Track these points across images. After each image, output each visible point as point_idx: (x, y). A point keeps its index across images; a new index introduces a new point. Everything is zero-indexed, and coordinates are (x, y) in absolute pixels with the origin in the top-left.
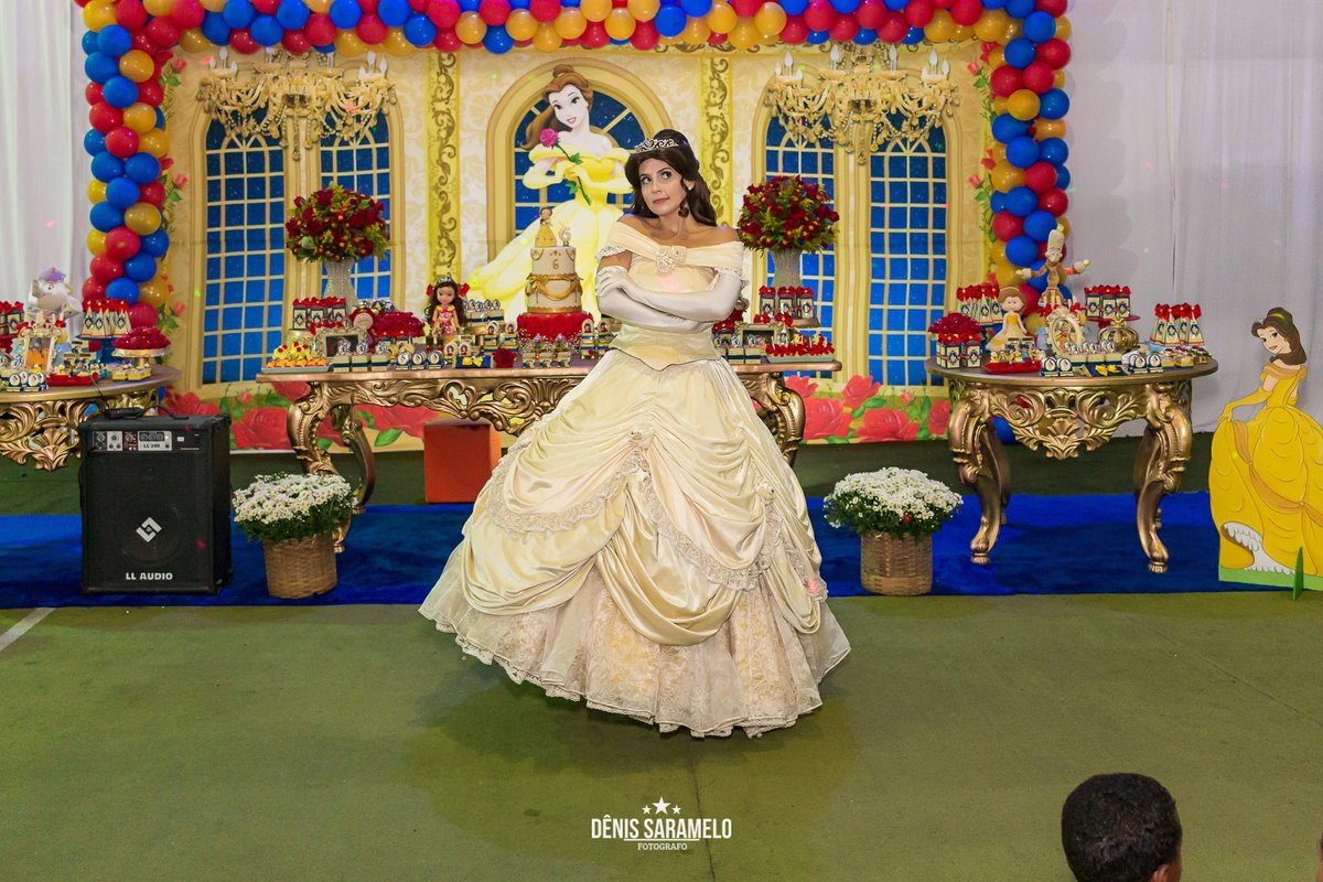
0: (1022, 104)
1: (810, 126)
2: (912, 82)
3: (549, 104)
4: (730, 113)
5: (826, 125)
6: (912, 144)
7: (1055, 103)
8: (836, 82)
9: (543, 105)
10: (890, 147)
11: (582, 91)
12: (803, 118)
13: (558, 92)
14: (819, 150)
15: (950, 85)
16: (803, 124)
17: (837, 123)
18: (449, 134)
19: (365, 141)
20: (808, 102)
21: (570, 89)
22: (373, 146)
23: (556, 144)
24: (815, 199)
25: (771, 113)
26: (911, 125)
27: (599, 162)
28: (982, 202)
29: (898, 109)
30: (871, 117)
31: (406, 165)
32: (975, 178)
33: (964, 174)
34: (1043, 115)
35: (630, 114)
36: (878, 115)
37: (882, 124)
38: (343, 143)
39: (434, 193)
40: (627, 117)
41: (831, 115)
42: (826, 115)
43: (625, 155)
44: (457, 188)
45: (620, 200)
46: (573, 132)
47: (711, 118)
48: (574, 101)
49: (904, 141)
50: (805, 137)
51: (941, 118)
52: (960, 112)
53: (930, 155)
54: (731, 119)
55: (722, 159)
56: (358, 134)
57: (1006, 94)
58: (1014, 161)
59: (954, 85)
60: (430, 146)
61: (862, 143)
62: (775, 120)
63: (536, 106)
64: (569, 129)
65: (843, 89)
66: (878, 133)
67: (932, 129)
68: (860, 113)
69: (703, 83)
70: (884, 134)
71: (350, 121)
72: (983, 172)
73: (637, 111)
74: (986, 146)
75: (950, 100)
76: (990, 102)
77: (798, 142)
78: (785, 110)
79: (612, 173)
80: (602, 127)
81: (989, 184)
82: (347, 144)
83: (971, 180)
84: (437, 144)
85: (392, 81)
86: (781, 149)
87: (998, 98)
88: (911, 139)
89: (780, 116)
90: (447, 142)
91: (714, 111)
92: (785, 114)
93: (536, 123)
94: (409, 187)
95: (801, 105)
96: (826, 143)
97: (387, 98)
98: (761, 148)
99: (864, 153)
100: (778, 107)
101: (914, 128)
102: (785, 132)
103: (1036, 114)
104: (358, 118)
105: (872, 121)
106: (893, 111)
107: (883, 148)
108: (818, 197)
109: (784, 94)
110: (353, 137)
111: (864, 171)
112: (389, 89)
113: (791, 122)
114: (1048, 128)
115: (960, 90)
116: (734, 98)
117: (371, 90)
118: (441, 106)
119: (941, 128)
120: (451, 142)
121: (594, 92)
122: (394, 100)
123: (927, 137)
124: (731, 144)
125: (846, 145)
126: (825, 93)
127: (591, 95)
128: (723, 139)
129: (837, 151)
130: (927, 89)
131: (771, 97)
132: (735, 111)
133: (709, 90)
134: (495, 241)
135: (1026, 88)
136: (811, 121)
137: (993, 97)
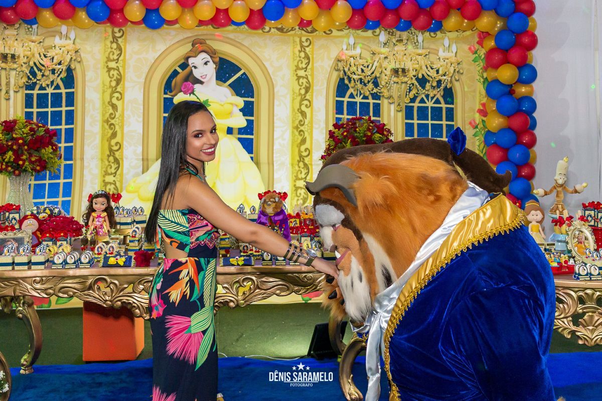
0: (507, 73)
1: (365, 85)
2: (433, 57)
3: (188, 65)
4: (312, 75)
5: (376, 84)
6: (432, 98)
7: (528, 74)
8: (383, 56)
9: (184, 66)
10: (418, 99)
11: (211, 57)
12: (361, 79)
13: (195, 57)
14: (371, 101)
15: (457, 60)
16: (361, 83)
17: (383, 83)
18: (118, 84)
19: (58, 87)
20: (364, 68)
21: (203, 55)
22: (63, 91)
23: (192, 93)
24: (383, 134)
25: (339, 75)
26: (432, 86)
27: (222, 106)
28: (477, 138)
29: (423, 75)
30: (406, 79)
31: (86, 105)
32: (473, 123)
33: (466, 119)
34: (521, 81)
35: (244, 73)
36: (410, 79)
37: (413, 84)
38: (42, 88)
39: (105, 124)
40: (242, 75)
41: (379, 77)
42: (376, 78)
43: (240, 102)
44: (122, 121)
45: (235, 132)
46: (204, 85)
47: (299, 78)
48: (206, 64)
49: (427, 96)
50: (362, 92)
51: (451, 82)
52: (463, 78)
53: (443, 106)
54: (313, 79)
55: (306, 105)
56: (52, 82)
57: (496, 67)
58: (500, 111)
59: (460, 60)
60: (104, 92)
61: (399, 97)
62: (342, 80)
63: (179, 66)
64: (202, 83)
65: (387, 61)
66: (410, 90)
67: (445, 89)
68: (398, 77)
69: (294, 53)
70: (414, 92)
71: (47, 73)
72: (478, 117)
73: (249, 71)
74: (480, 101)
75: (457, 70)
76: (483, 72)
77: (357, 95)
78: (349, 73)
79: (231, 114)
80: (225, 82)
81: (482, 126)
82: (44, 89)
83: (470, 123)
84: (109, 91)
85: (78, 46)
86: (346, 99)
87: (490, 69)
88: (432, 95)
89: (346, 78)
90: (116, 89)
91: (301, 73)
92: (349, 76)
93: (179, 78)
94: (88, 121)
95: (360, 70)
96: (376, 96)
97: (74, 58)
98: (332, 99)
99: (401, 104)
100: (344, 71)
101: (433, 88)
102: (348, 88)
103: (516, 80)
104: (53, 71)
105: (406, 83)
106: (420, 76)
107: (413, 100)
108: (385, 133)
109: (348, 63)
110: (48, 84)
111: (401, 116)
112: (76, 52)
113: (353, 81)
114: (523, 90)
115: (464, 63)
116: (315, 65)
117: (63, 52)
118: (112, 65)
119: (451, 88)
120: (119, 89)
121: (220, 57)
122: (79, 59)
123: (442, 94)
124: (312, 95)
125: (390, 97)
126: (375, 63)
127: (217, 60)
128: (307, 92)
129: (383, 102)
130: (442, 63)
131: (340, 64)
132: (315, 73)
133: (298, 59)
134: (147, 160)
135: (509, 63)
136: (366, 82)
137: (485, 69)
